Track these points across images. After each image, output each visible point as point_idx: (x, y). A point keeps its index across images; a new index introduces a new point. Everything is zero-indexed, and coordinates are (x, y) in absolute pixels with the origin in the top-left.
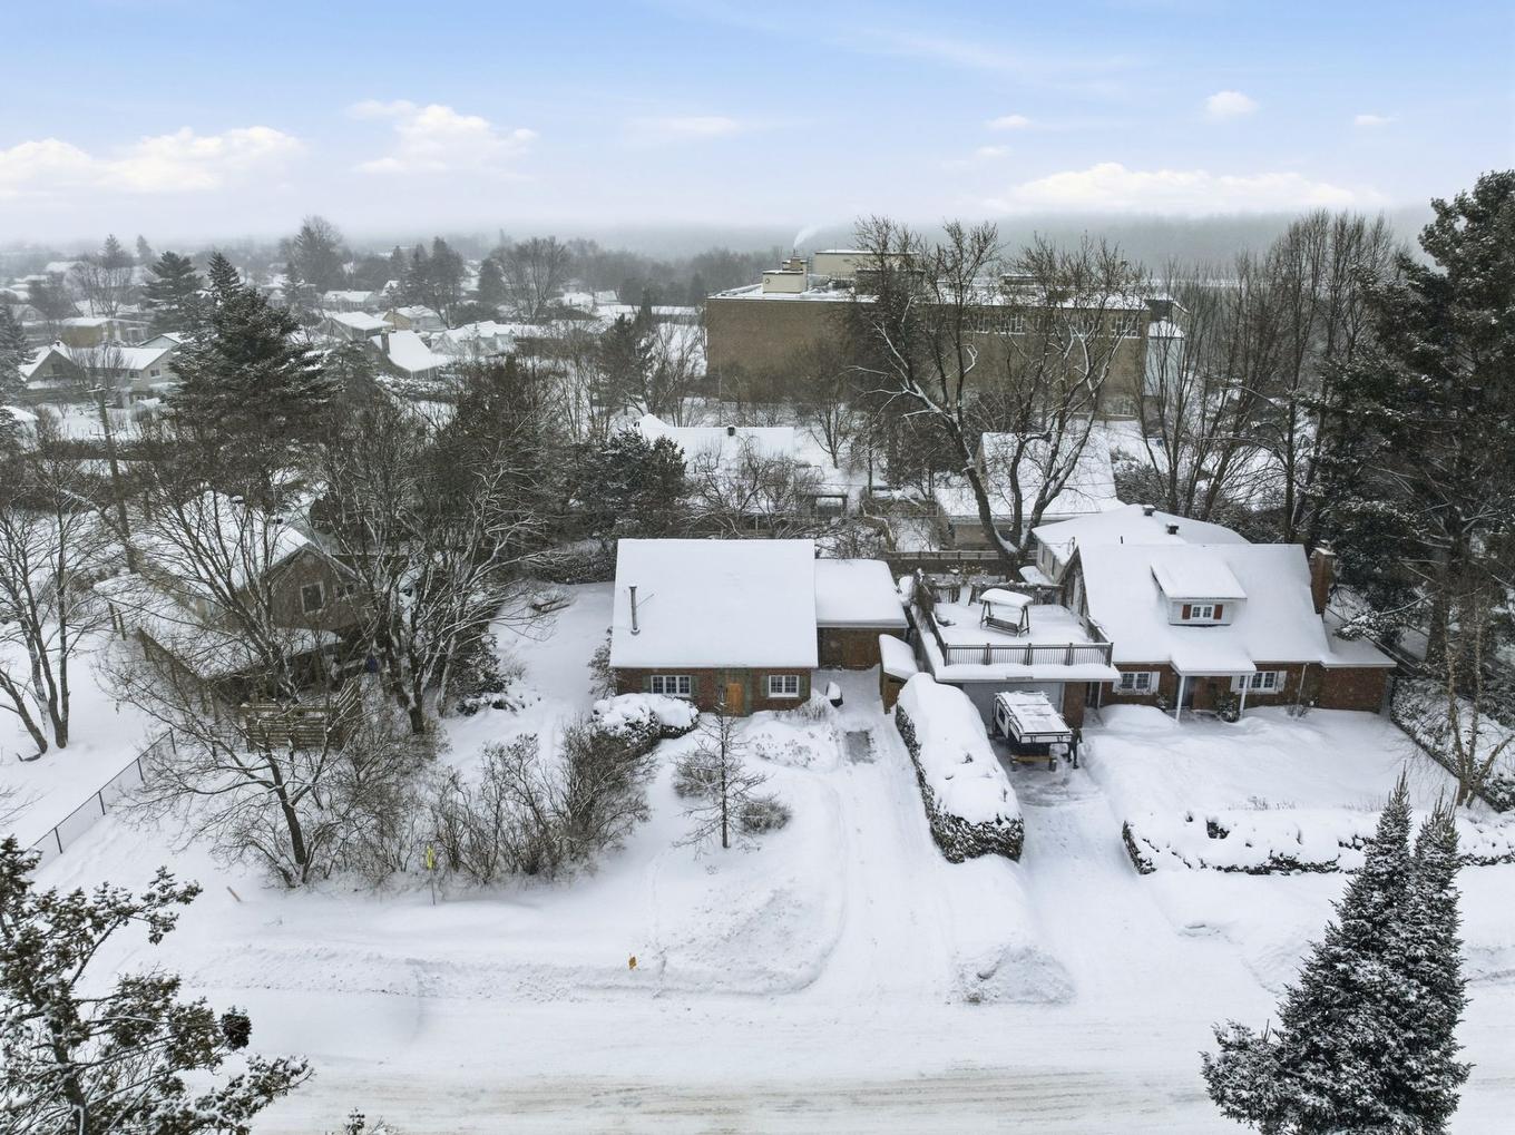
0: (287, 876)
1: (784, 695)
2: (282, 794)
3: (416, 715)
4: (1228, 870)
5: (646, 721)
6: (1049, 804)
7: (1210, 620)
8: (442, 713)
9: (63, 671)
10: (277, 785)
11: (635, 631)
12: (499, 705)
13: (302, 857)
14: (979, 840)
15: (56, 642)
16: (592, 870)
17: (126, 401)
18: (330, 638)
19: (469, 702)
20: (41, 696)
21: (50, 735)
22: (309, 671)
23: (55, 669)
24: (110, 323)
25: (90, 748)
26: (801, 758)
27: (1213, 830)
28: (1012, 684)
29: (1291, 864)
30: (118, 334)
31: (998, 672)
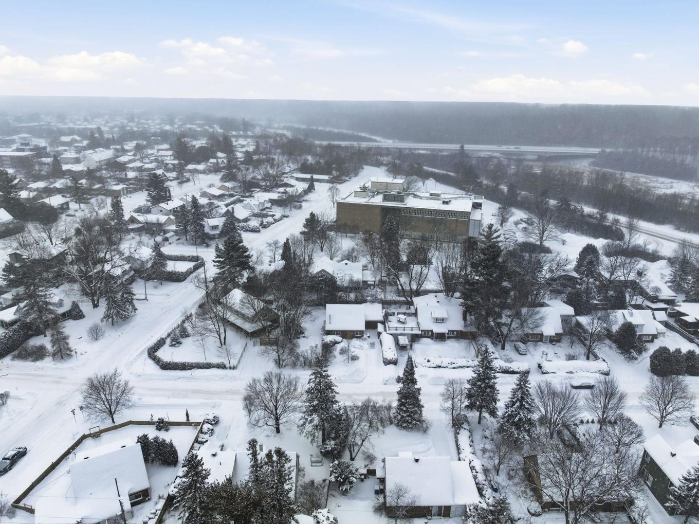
1: (358, 336)
4: (430, 367)
5: (333, 340)
7: (442, 322)
9: (225, 331)
11: (330, 323)
12: (304, 337)
13: (280, 364)
19: (298, 336)
21: (222, 343)
26: (361, 348)
27: (429, 361)
28: (401, 334)
29: (440, 367)
30: (125, 191)
31: (398, 332)
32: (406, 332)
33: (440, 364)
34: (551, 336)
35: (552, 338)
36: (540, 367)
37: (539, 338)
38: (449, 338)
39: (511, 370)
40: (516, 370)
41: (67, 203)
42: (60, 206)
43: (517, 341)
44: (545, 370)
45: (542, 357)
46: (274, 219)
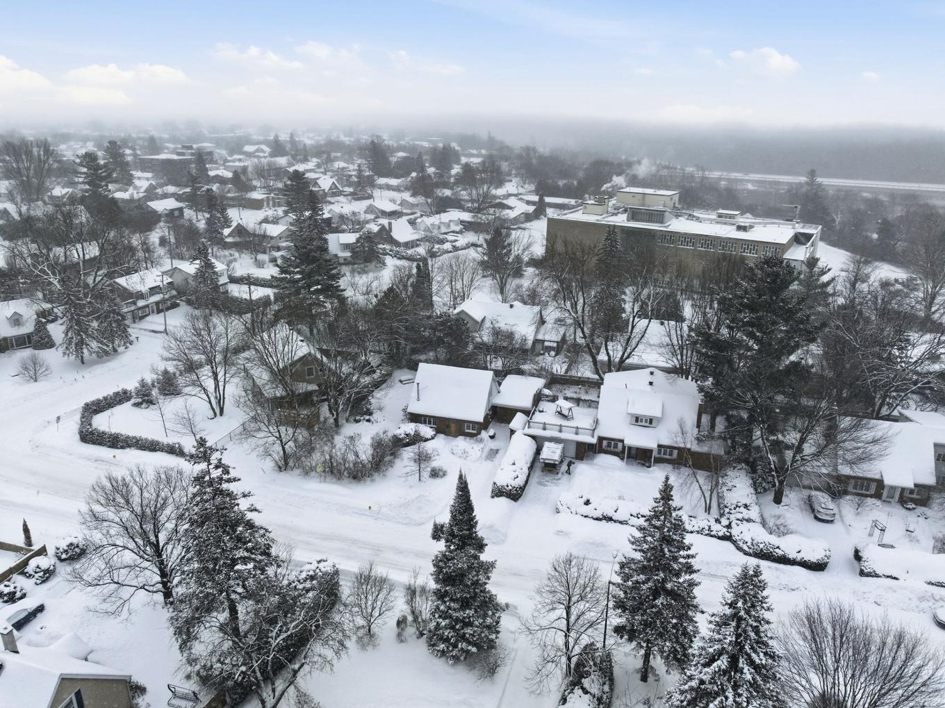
0: (280, 468)
1: (471, 431)
2: (281, 441)
3: (336, 420)
4: (586, 517)
5: (412, 433)
6: (546, 486)
7: (647, 424)
8: (347, 421)
9: (224, 390)
10: (280, 438)
11: (418, 400)
12: (368, 421)
13: (286, 464)
14: (500, 491)
15: (222, 379)
16: (373, 481)
17: (268, 251)
18: (315, 387)
19: (357, 418)
20: (216, 397)
21: (218, 411)
22: (306, 399)
23: (221, 388)
24: (268, 198)
25: (230, 418)
26: (464, 456)
27: (587, 503)
28: (551, 440)
29: (610, 519)
30: (271, 203)
31: (547, 433)
32: (563, 436)
33: (610, 513)
34: (903, 489)
35: (907, 494)
36: (857, 556)
37: (875, 489)
38: (659, 461)
39: (780, 552)
40: (792, 555)
41: (181, 210)
42: (167, 212)
43: (817, 489)
44: (869, 566)
45: (871, 535)
46: (454, 247)
